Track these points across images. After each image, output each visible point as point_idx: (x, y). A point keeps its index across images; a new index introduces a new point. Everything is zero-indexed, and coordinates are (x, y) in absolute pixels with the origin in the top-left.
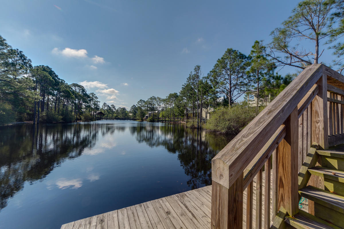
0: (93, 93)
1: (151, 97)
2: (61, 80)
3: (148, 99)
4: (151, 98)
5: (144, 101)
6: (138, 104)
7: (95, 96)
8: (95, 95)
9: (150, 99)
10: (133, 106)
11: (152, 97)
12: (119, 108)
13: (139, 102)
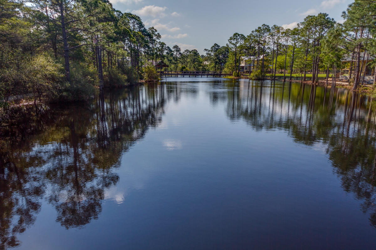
0: (153, 28)
1: (259, 28)
2: (117, 11)
3: (253, 32)
4: (259, 30)
5: (242, 35)
6: (231, 43)
7: (156, 33)
8: (156, 31)
9: (256, 31)
10: (213, 46)
11: (260, 26)
12: (185, 51)
13: (231, 39)
